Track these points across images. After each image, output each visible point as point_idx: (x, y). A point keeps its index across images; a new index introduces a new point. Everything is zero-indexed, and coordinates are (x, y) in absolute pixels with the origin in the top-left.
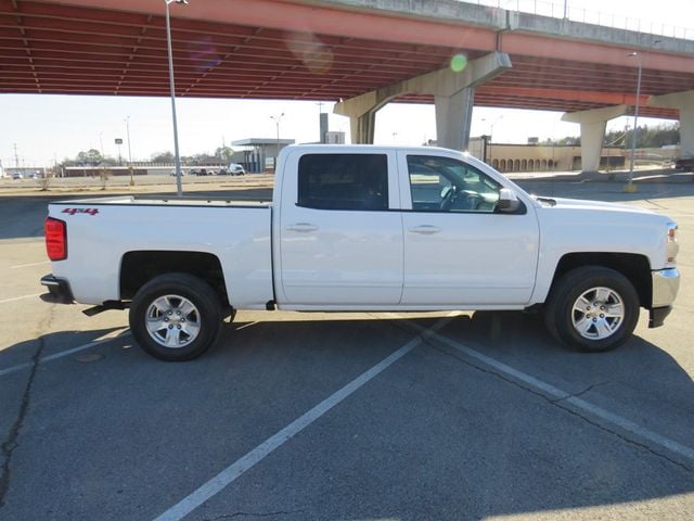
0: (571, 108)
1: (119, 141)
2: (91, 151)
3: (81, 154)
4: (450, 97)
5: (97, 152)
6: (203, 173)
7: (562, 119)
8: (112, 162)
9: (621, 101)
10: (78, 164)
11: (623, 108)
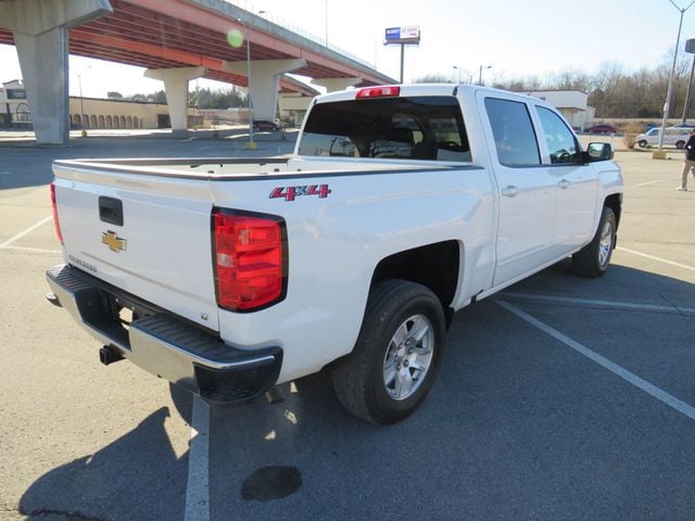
0: (153, 64)
4: (37, 36)
7: (145, 75)
9: (199, 63)
11: (201, 70)
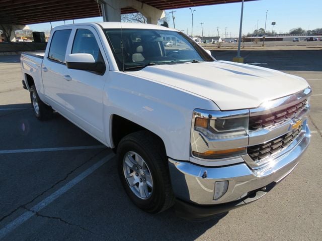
1: (274, 24)
2: (261, 29)
3: (256, 31)
5: (263, 30)
6: (311, 39)
8: (269, 34)
10: (253, 35)
